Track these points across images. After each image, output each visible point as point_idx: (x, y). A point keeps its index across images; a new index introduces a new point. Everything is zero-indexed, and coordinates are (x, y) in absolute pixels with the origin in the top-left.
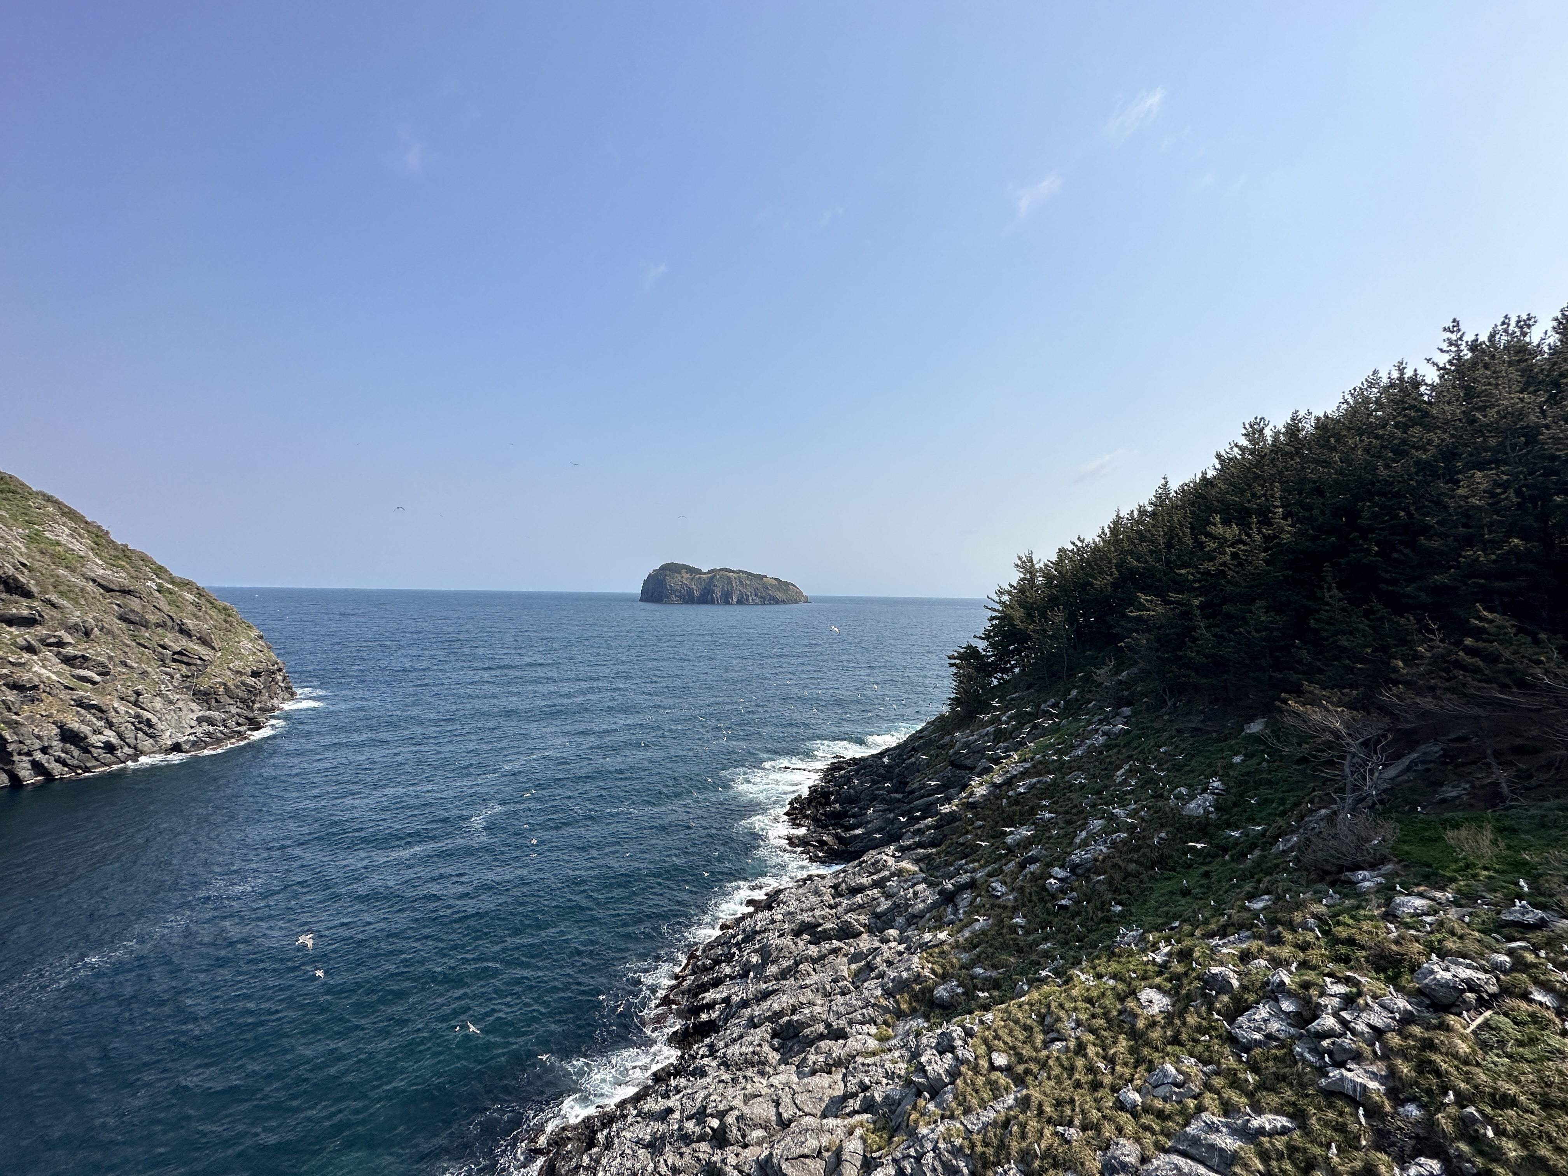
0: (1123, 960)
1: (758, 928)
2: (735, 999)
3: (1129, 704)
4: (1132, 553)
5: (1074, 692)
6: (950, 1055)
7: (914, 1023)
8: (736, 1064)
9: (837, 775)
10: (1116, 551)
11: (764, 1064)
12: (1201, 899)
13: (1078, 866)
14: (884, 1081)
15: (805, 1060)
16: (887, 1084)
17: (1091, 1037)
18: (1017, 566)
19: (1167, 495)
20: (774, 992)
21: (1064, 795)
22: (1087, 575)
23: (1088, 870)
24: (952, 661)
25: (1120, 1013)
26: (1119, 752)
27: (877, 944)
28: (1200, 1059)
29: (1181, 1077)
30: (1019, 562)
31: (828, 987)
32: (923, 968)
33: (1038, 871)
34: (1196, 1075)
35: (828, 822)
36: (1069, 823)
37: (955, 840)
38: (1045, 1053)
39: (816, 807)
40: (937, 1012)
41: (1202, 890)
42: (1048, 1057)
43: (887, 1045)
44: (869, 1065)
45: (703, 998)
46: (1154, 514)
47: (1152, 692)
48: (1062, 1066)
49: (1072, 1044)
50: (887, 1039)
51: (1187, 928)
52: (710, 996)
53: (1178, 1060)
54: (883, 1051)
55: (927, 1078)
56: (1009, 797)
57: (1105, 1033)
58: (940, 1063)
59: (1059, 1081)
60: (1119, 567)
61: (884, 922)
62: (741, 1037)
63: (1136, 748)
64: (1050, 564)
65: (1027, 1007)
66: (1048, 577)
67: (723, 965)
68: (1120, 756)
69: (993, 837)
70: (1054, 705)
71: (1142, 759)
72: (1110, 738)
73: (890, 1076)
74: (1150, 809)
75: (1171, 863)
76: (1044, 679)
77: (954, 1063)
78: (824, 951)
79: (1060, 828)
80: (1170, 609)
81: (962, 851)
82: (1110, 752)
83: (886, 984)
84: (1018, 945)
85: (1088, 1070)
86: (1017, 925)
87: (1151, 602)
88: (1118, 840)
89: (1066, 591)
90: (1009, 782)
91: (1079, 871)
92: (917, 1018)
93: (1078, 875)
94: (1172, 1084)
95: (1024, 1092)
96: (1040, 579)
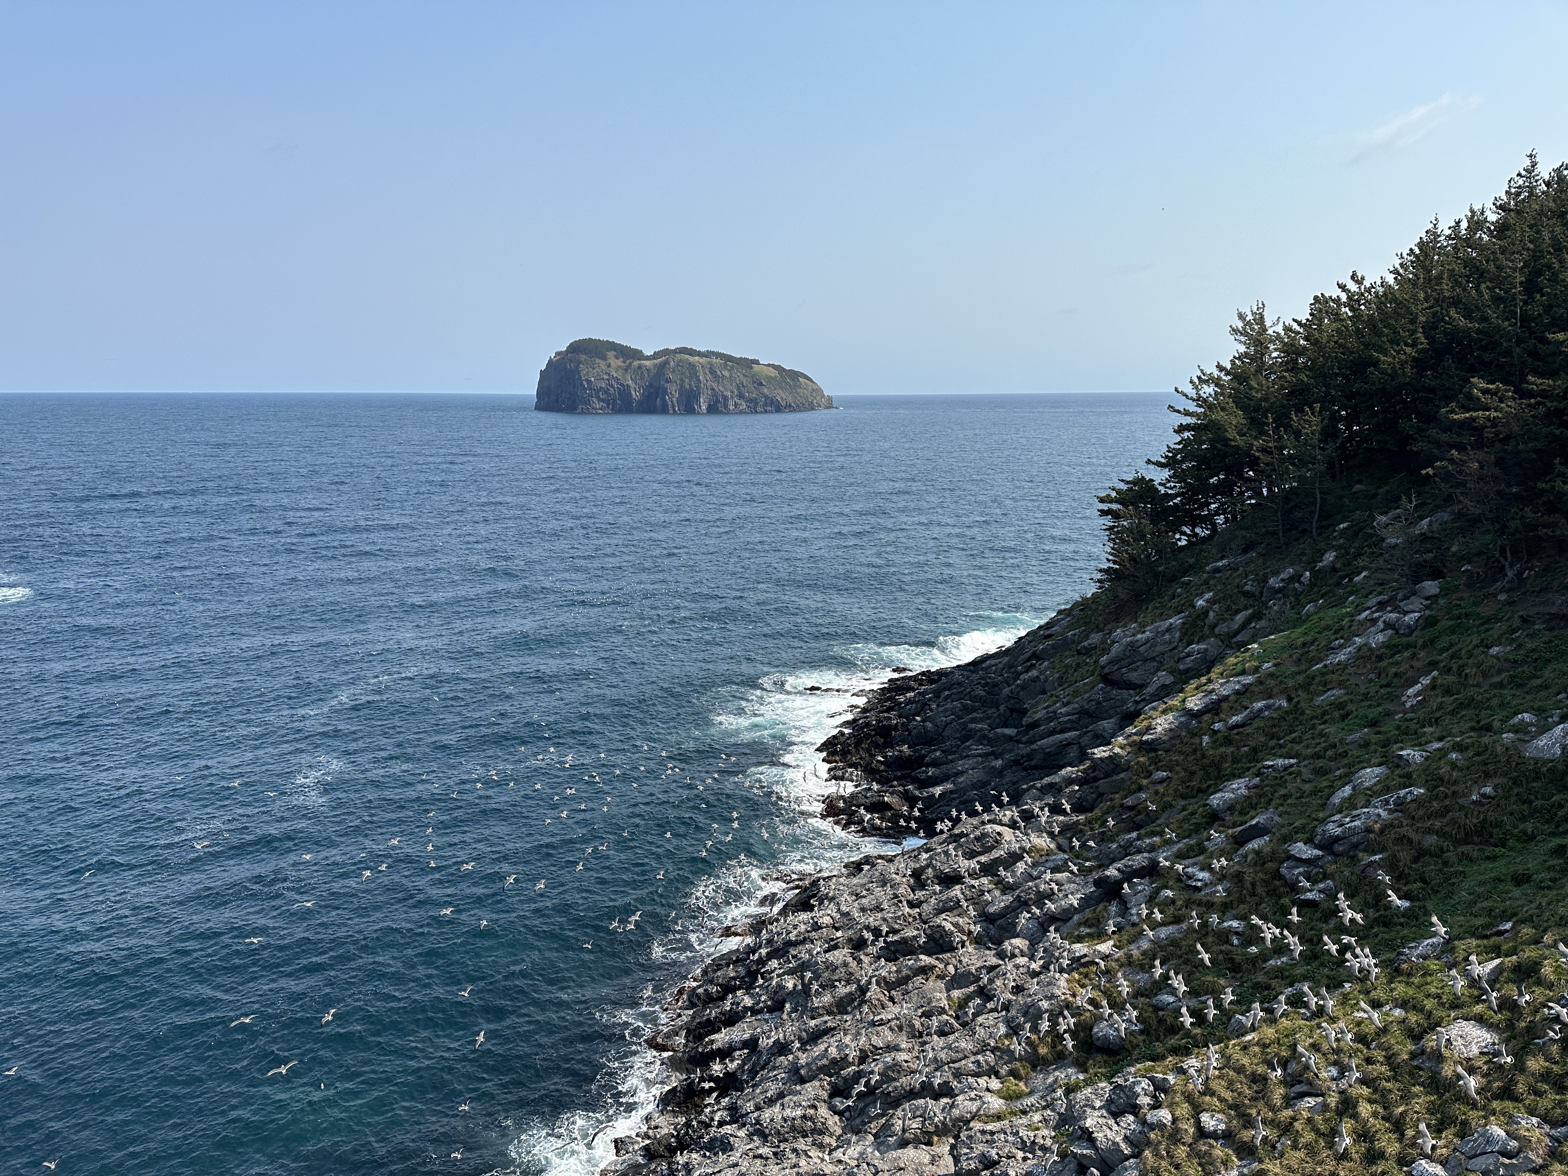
0: (1416, 980)
1: (792, 937)
2: (765, 1043)
3: (1436, 574)
4: (1456, 302)
5: (1330, 557)
6: (1131, 1118)
7: (1061, 1075)
8: (778, 1133)
9: (902, 699)
10: (1426, 299)
11: (821, 1133)
12: (1549, 888)
13: (1337, 839)
14: (1020, 1155)
15: (887, 1127)
16: (1025, 1159)
17: (1365, 1091)
18: (1235, 331)
19: (1531, 189)
20: (828, 1031)
21: (1313, 727)
22: (1367, 346)
23: (1355, 846)
25: (1413, 1056)
26: (1414, 656)
27: (994, 961)
28: (1545, 1119)
29: (1514, 1144)
30: (1240, 325)
31: (917, 1024)
32: (1074, 995)
33: (1267, 849)
34: (1539, 1141)
35: (891, 775)
36: (1320, 772)
37: (1117, 802)
38: (1289, 1113)
39: (868, 751)
40: (1099, 1058)
41: (1552, 875)
42: (1294, 1119)
43: (1018, 1105)
44: (992, 1133)
45: (712, 1042)
46: (1502, 228)
47: (1479, 554)
48: (1317, 1131)
49: (1333, 1100)
50: (1019, 1096)
51: (1527, 931)
52: (721, 1038)
53: (1511, 1120)
54: (1014, 1114)
55: (1096, 1149)
56: (1215, 732)
57: (1389, 1085)
58: (1115, 1127)
59: (1311, 1150)
60: (1429, 329)
61: (1001, 928)
62: (781, 1095)
63: (1444, 650)
64: (1295, 326)
65: (1256, 1049)
66: (1290, 349)
67: (739, 993)
68: (1415, 664)
69: (1184, 797)
70: (1292, 579)
71: (1455, 668)
72: (1397, 633)
73: (1028, 1147)
74: (1467, 748)
75: (1498, 833)
76: (1274, 533)
77: (1139, 1128)
78: (905, 972)
79: (1305, 781)
80: (1528, 405)
81: (1131, 820)
82: (1397, 657)
83: (1013, 1019)
84: (1232, 960)
85: (1359, 1136)
86: (1230, 931)
87: (1493, 393)
88: (1409, 798)
89: (1324, 376)
90: (1214, 709)
91: (1338, 848)
92: (1066, 1067)
93: (1337, 855)
94: (1499, 1152)
95: (1255, 1166)
96: (1274, 354)
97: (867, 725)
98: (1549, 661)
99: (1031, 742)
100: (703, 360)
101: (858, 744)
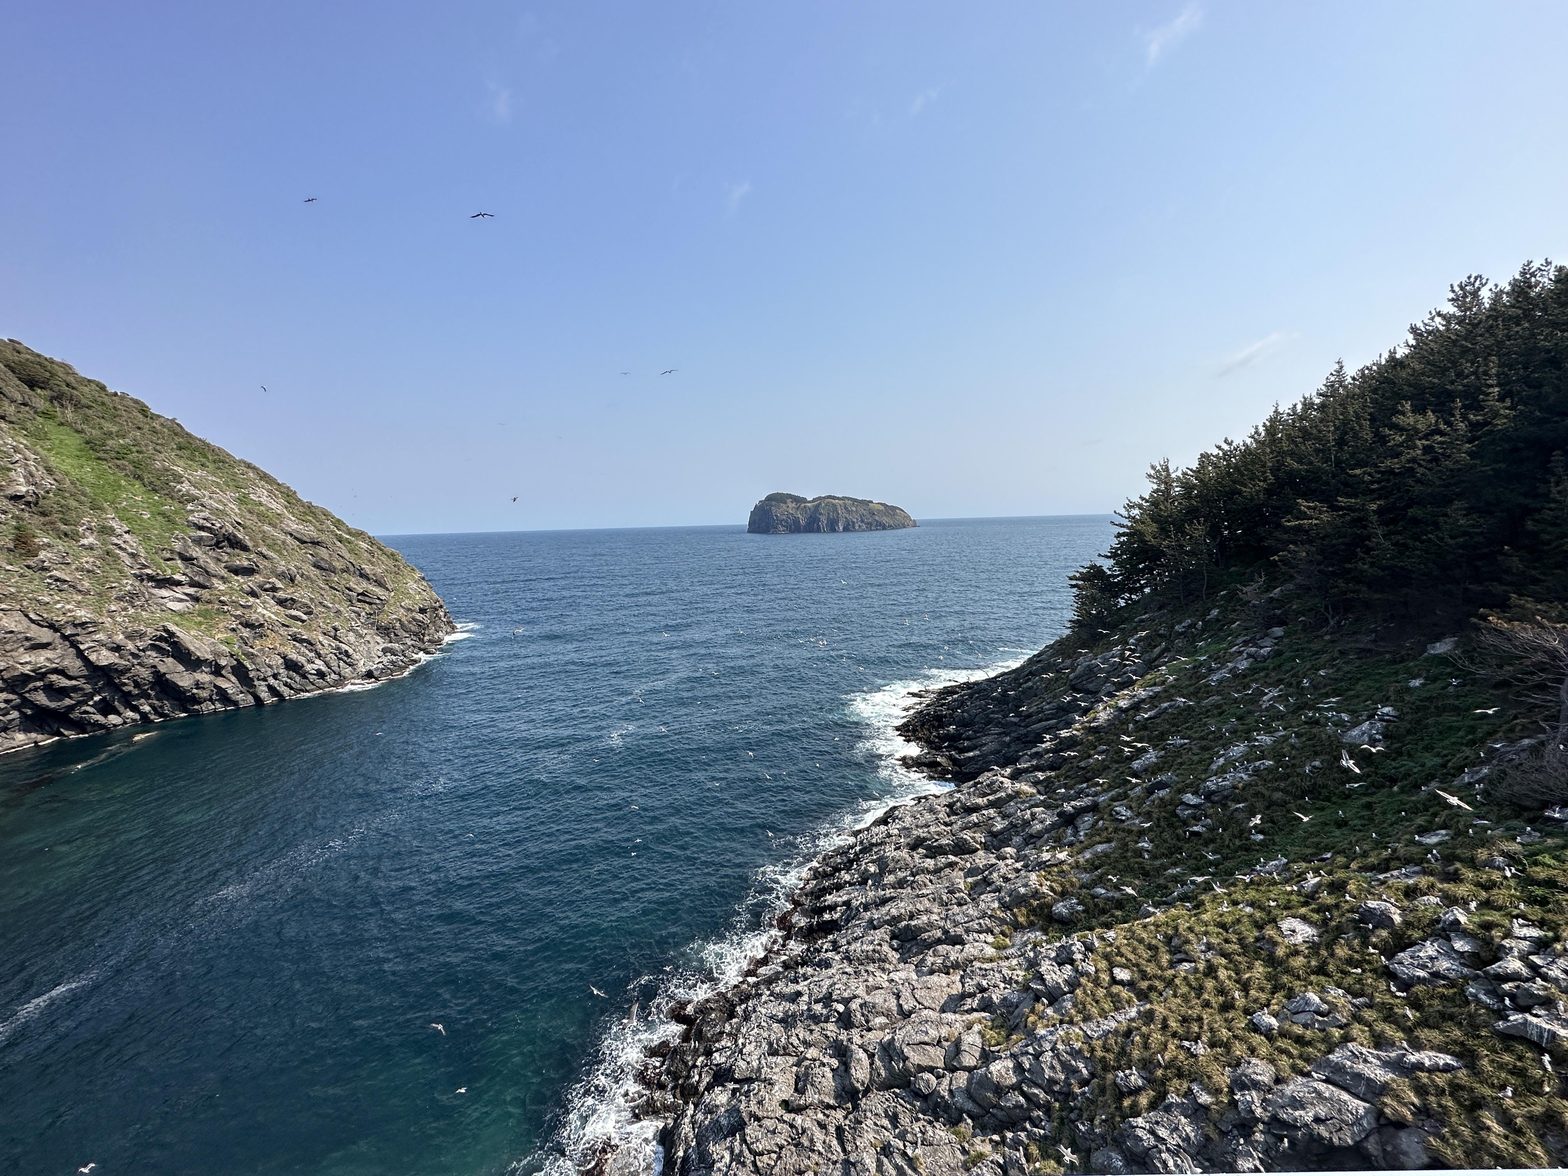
0: (1263, 888)
1: (874, 841)
2: (855, 903)
3: (1281, 623)
4: (1292, 454)
5: (1215, 612)
6: (1069, 967)
7: (1032, 936)
8: (858, 959)
9: (950, 698)
10: (1272, 452)
11: (884, 961)
12: (1360, 831)
13: (1213, 793)
14: (1002, 985)
15: (923, 960)
16: (1005, 988)
17: (1223, 961)
18: (1150, 476)
19: (1341, 383)
20: (892, 899)
21: (1200, 720)
22: (1235, 482)
23: (1226, 797)
24: (1074, 582)
25: (1257, 940)
26: (1267, 676)
27: (993, 861)
28: (1348, 991)
29: (1325, 1007)
30: (1152, 472)
31: (945, 898)
32: (1041, 885)
33: (1167, 797)
34: (1344, 1006)
35: (942, 745)
36: (1204, 749)
37: (1075, 764)
38: (1171, 972)
39: (929, 730)
40: (1056, 926)
41: (1363, 822)
42: (1175, 976)
43: (1004, 953)
44: (986, 970)
45: (825, 901)
46: (1322, 407)
47: (1311, 610)
48: (1190, 986)
49: (1201, 966)
50: (1005, 947)
51: (1341, 860)
52: (830, 899)
53: (1323, 990)
54: (1001, 959)
55: (1045, 985)
56: (1137, 722)
57: (1239, 959)
58: (1058, 973)
59: (1186, 999)
60: (1275, 470)
61: (1000, 840)
62: (862, 936)
63: (1287, 672)
64: (1190, 472)
65: (1152, 928)
66: (1187, 487)
67: (843, 872)
68: (1268, 680)
69: (1117, 762)
70: (1190, 626)
71: (1294, 683)
72: (1256, 660)
73: (1008, 981)
74: (1302, 736)
75: (1325, 792)
76: (1179, 598)
77: (1074, 974)
78: (940, 865)
79: (1194, 754)
80: (1339, 516)
81: (1083, 775)
82: (1256, 676)
83: (1003, 898)
84: (1143, 868)
85: (1219, 992)
86: (1143, 849)
87: (1314, 509)
88: (1262, 767)
89: (1208, 501)
90: (1136, 707)
91: (1215, 798)
92: (1035, 931)
93: (1213, 802)
94: (1314, 1012)
95: (1148, 1006)
96: (1177, 490)
97: (928, 714)
98: (1360, 679)
99: (1026, 726)
100: (841, 502)
101: (923, 725)
